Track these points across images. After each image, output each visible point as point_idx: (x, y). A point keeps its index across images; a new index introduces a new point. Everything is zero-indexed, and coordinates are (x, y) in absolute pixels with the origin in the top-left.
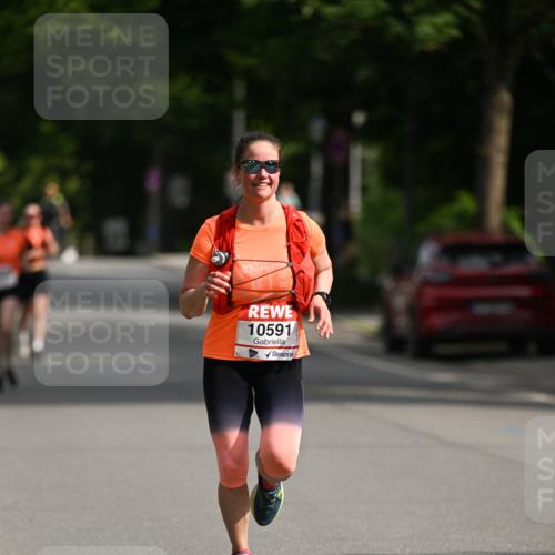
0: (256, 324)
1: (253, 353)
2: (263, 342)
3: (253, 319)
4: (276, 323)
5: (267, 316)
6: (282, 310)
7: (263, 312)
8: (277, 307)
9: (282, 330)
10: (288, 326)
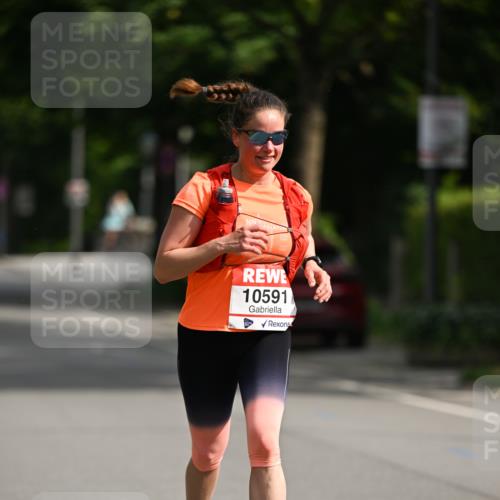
0: (252, 289)
1: (248, 322)
2: (259, 310)
3: (249, 284)
4: (272, 289)
5: (263, 281)
6: (278, 274)
7: (259, 276)
8: (273, 271)
9: (278, 297)
10: (285, 293)
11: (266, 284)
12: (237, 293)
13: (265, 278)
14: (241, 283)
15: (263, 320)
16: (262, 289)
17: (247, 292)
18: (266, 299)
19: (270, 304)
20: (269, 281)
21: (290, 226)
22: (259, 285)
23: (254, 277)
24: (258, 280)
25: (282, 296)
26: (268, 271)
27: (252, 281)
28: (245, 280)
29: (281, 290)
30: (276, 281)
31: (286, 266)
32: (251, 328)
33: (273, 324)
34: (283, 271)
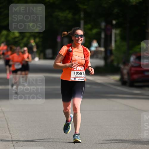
0: (76, 72)
1: (75, 79)
2: (77, 76)
3: (75, 70)
4: (80, 72)
6: (82, 68)
11: (79, 71)
12: (72, 72)
13: (79, 69)
14: (73, 70)
15: (78, 78)
16: (78, 72)
17: (75, 72)
18: (79, 74)
19: (80, 75)
21: (85, 58)
22: (77, 71)
24: (77, 70)
25: (83, 73)
27: (76, 70)
30: (81, 70)
31: (84, 67)
32: (76, 80)
33: (80, 79)
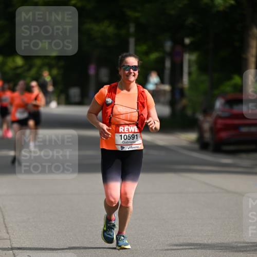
0: (123, 135)
1: (123, 148)
2: (127, 142)
4: (131, 134)
5: (127, 131)
6: (134, 129)
7: (126, 129)
8: (132, 127)
9: (134, 137)
10: (137, 135)
12: (117, 136)
14: (119, 133)
15: (128, 146)
16: (127, 134)
17: (121, 136)
18: (129, 138)
19: (131, 140)
20: (130, 131)
21: (138, 109)
23: (124, 130)
25: (136, 137)
26: (129, 127)
28: (120, 131)
29: (135, 134)
30: (133, 131)
31: (137, 125)
32: (123, 150)
33: (131, 147)
34: (136, 127)
